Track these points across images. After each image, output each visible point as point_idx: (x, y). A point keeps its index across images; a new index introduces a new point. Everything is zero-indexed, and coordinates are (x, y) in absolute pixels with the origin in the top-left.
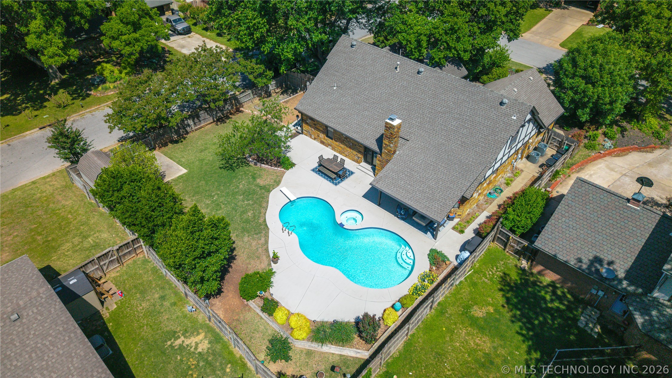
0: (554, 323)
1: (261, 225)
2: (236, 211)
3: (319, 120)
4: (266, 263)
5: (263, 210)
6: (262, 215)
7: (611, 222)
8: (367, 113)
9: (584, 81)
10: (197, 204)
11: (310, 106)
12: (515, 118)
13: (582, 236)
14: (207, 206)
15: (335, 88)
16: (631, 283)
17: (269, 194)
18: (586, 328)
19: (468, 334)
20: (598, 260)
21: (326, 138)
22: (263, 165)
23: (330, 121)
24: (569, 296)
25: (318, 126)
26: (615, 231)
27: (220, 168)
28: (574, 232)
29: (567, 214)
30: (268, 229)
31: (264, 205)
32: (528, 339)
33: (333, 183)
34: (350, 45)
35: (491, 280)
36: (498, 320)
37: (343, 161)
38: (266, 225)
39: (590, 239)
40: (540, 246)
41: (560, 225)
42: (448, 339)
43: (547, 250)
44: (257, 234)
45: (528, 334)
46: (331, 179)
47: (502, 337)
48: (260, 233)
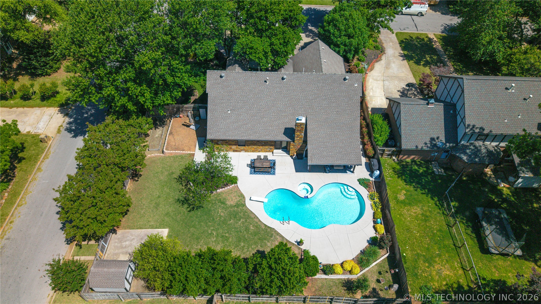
0: (429, 179)
1: (266, 230)
2: (241, 232)
3: (233, 139)
4: (297, 249)
5: (256, 220)
6: (259, 223)
7: (426, 118)
8: (265, 120)
9: (347, 38)
10: (209, 246)
11: (218, 132)
12: (356, 85)
13: (419, 132)
14: (217, 242)
15: (229, 112)
16: (450, 143)
17: (246, 207)
18: (440, 174)
19: (408, 211)
20: (432, 139)
21: (239, 147)
22: (218, 191)
23: (242, 136)
24: (422, 162)
25: (230, 143)
26: (430, 122)
27: (190, 211)
28: (415, 132)
29: (407, 125)
30: (274, 229)
31: (252, 216)
32: (427, 194)
33: (271, 174)
34: (219, 77)
35: (391, 177)
36: (411, 195)
37: (266, 157)
38: (269, 227)
39: (423, 132)
40: (405, 147)
41: (407, 132)
42: (403, 219)
43: (409, 147)
44: (271, 237)
45: (425, 191)
46: (268, 173)
47: (420, 202)
48: (272, 234)
